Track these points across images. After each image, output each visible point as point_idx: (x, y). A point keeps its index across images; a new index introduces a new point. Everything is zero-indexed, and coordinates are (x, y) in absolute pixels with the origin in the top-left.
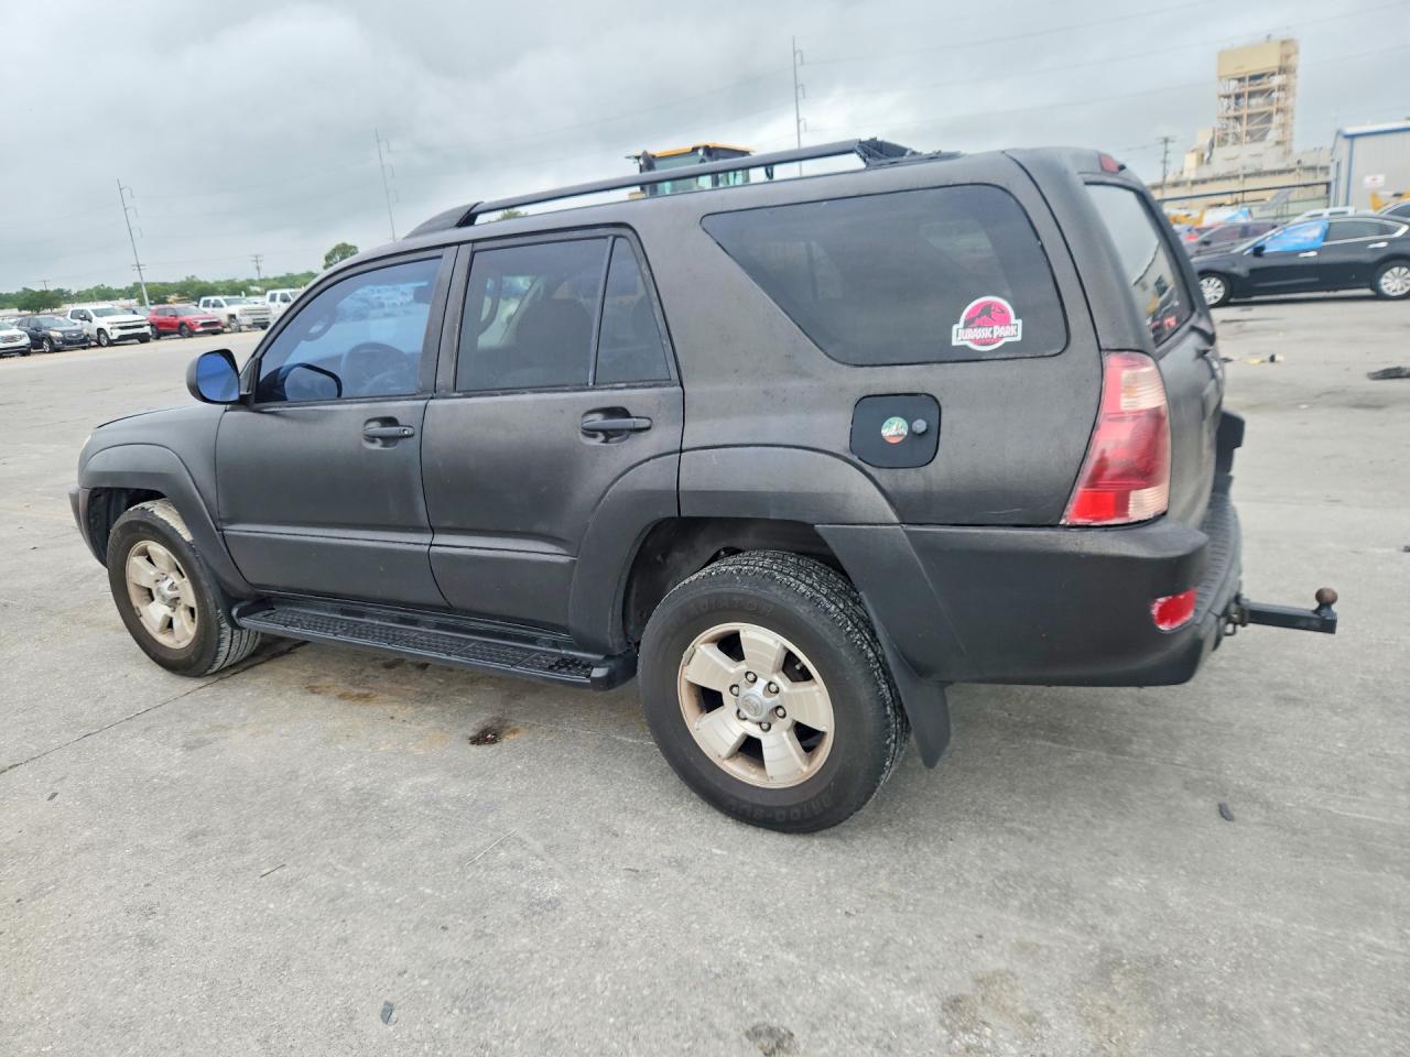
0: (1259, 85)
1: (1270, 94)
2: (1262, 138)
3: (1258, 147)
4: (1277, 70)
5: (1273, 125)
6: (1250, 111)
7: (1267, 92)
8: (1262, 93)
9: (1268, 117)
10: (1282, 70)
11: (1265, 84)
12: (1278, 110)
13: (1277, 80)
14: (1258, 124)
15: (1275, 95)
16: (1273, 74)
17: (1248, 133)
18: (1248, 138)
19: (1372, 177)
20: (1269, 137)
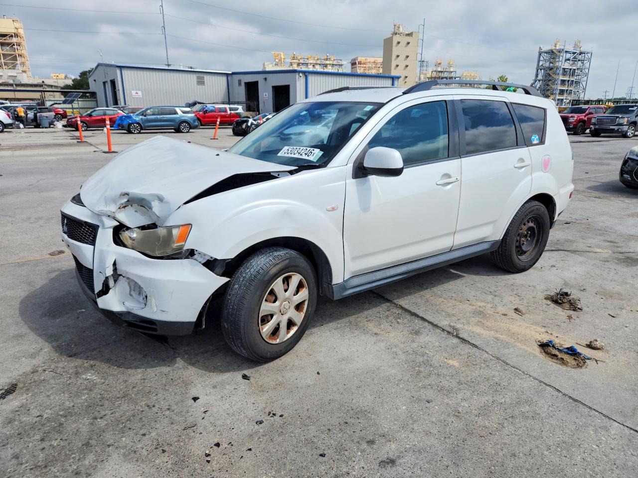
0: (5, 40)
1: (12, 46)
2: (14, 67)
3: (12, 73)
4: (13, 34)
5: (18, 62)
6: (3, 52)
7: (11, 45)
8: (8, 44)
9: (15, 58)
10: (16, 35)
11: (9, 41)
12: (20, 56)
13: (14, 40)
14: (9, 60)
15: (15, 47)
16: (12, 36)
17: (5, 64)
18: (6, 67)
19: (135, 92)
20: (17, 68)
